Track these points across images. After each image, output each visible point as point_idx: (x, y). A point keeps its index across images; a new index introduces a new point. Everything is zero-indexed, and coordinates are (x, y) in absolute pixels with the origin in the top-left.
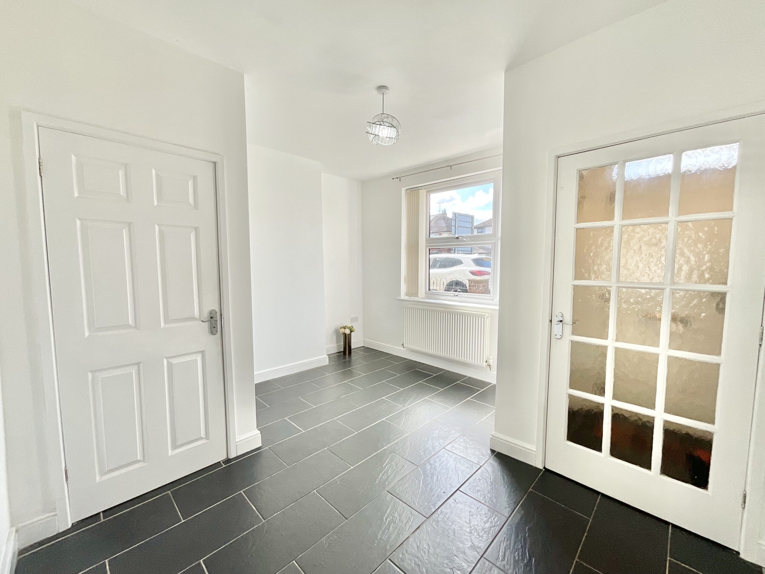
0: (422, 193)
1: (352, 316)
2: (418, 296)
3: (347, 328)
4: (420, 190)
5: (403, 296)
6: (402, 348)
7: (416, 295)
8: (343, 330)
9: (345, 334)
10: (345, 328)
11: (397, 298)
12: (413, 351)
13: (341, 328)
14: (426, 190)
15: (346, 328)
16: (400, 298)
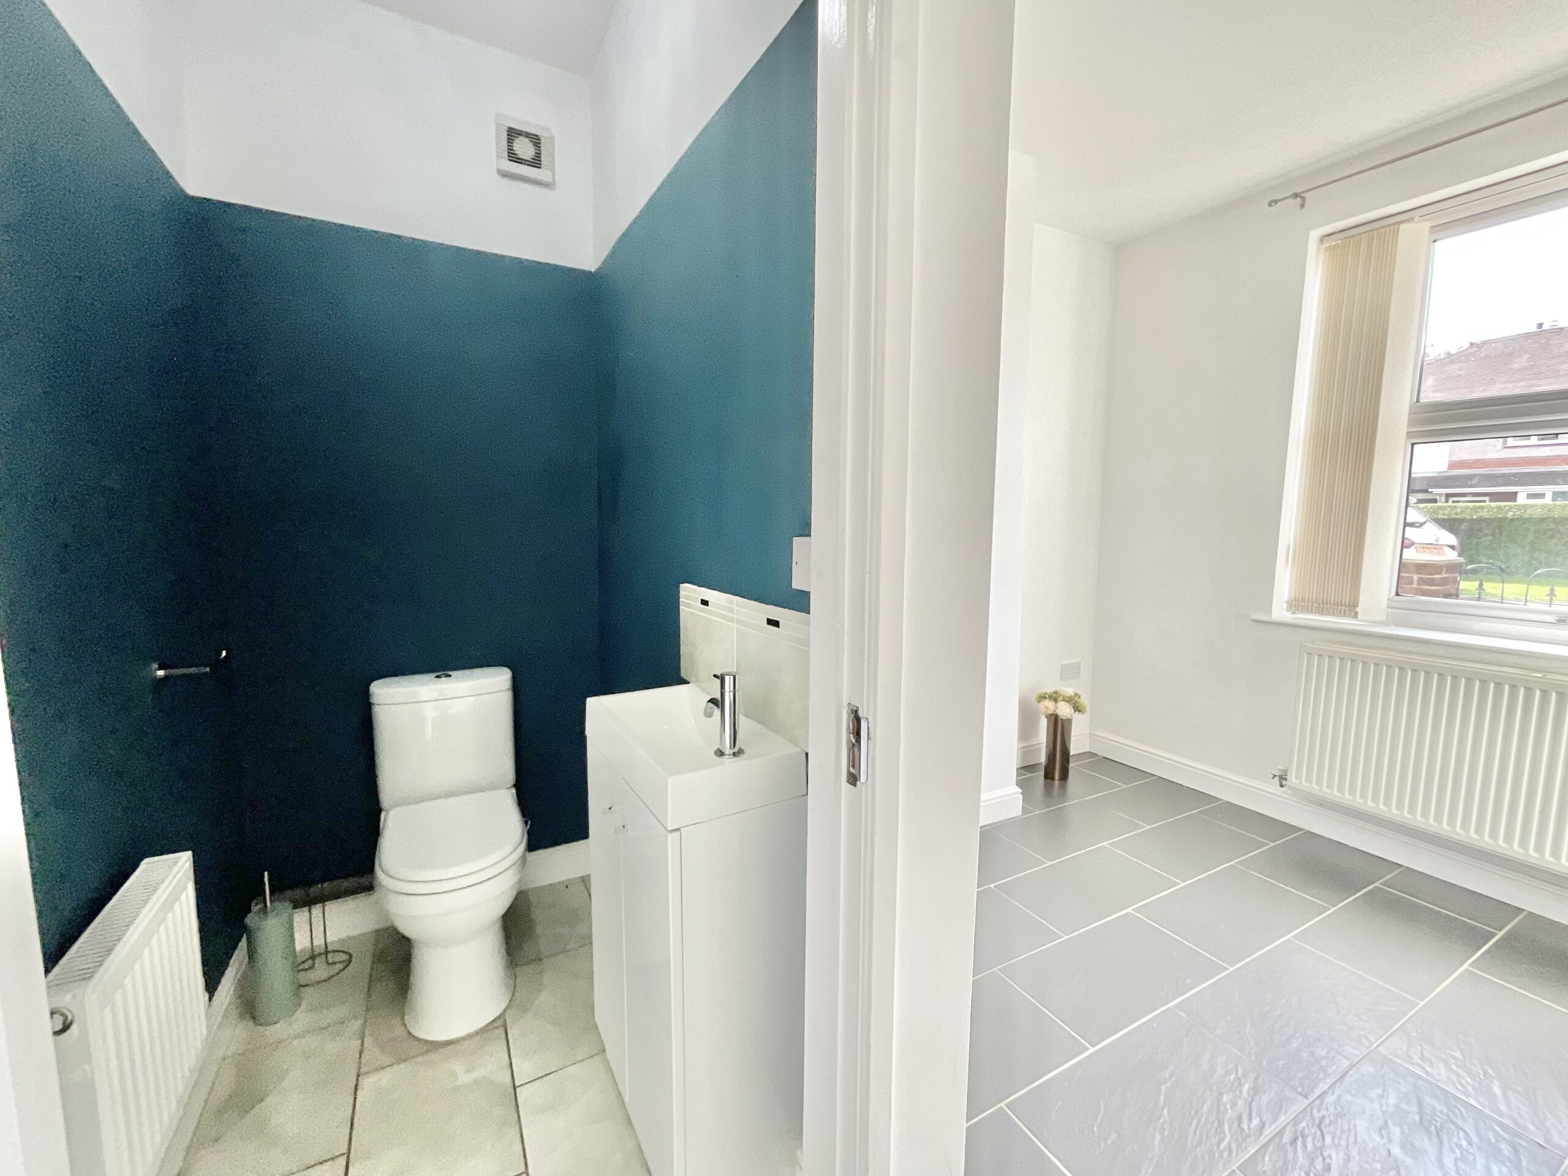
0: (1410, 233)
1: (1063, 663)
2: (1357, 613)
3: (1063, 700)
4: (1402, 226)
5: (1280, 612)
6: (1273, 787)
7: (1351, 608)
8: (1049, 704)
9: (1053, 717)
10: (1056, 700)
11: (1253, 617)
12: (1321, 805)
13: (1042, 698)
14: (1426, 225)
15: (1060, 698)
16: (1271, 617)
